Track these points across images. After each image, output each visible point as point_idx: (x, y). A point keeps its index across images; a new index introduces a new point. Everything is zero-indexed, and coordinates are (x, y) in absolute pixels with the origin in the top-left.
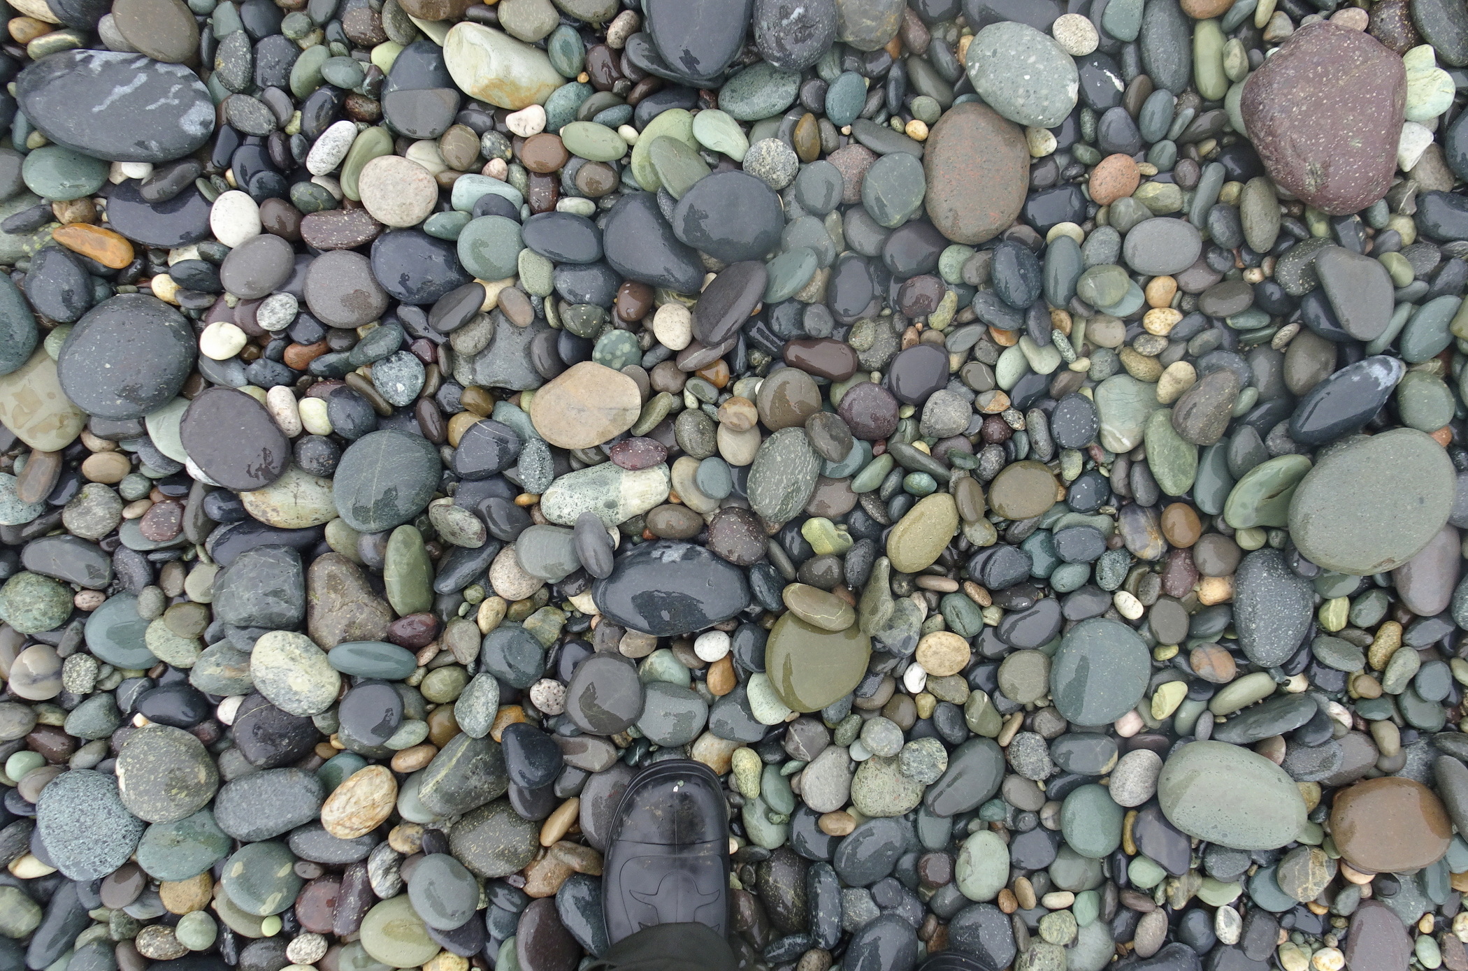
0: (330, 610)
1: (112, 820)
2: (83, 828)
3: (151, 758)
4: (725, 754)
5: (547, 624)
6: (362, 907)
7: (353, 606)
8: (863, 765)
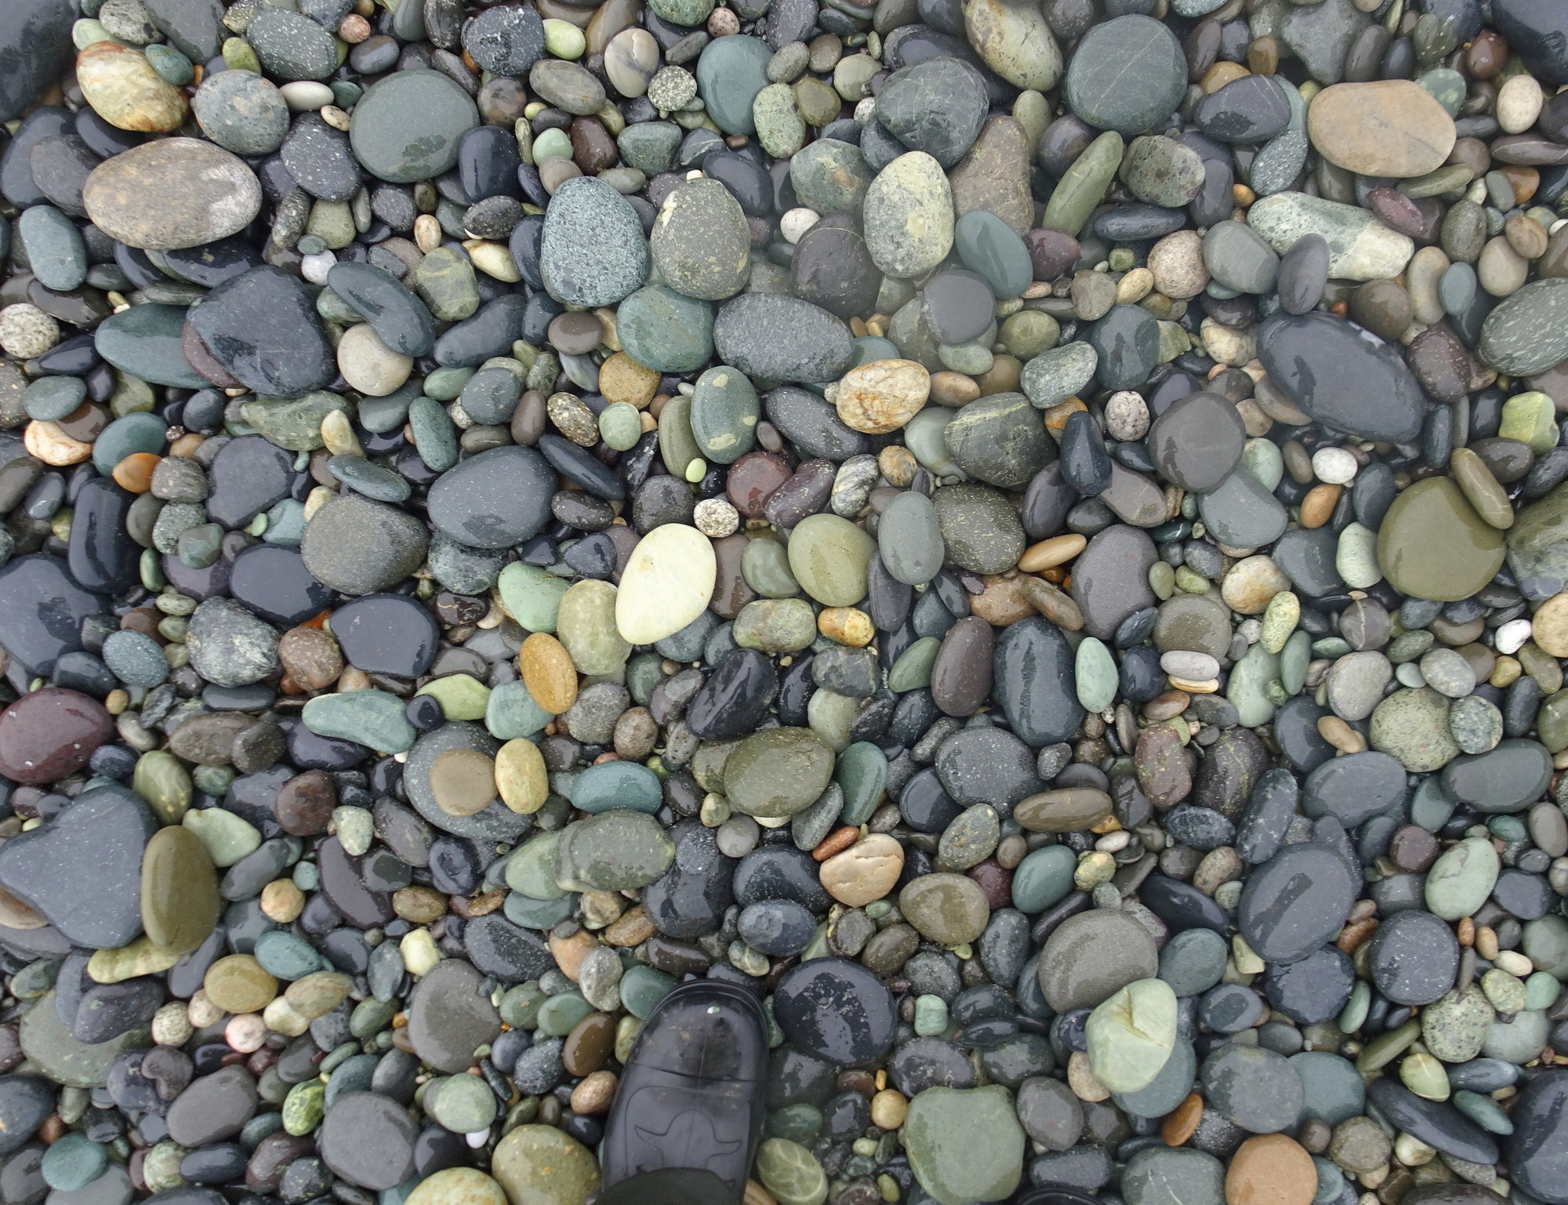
0: (987, 174)
1: (624, 252)
2: (593, 241)
3: (710, 211)
4: (1268, 590)
5: (1170, 342)
6: (809, 507)
7: (1011, 187)
8: (1405, 691)
